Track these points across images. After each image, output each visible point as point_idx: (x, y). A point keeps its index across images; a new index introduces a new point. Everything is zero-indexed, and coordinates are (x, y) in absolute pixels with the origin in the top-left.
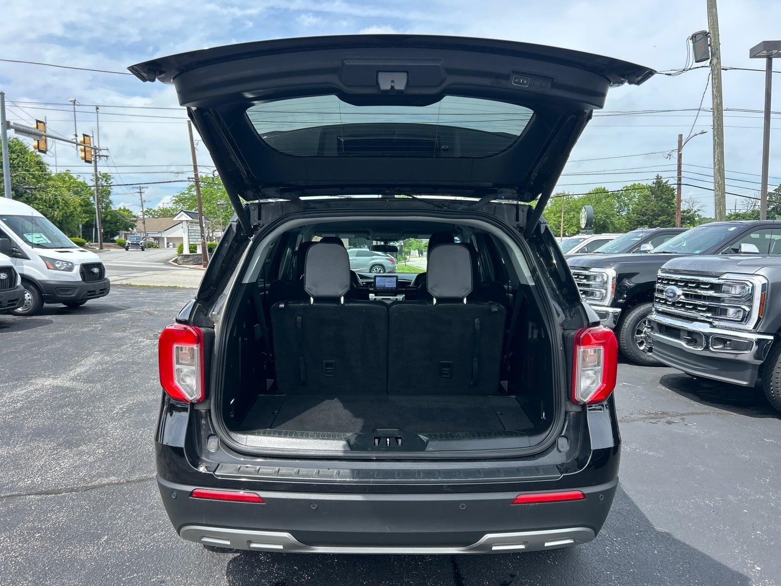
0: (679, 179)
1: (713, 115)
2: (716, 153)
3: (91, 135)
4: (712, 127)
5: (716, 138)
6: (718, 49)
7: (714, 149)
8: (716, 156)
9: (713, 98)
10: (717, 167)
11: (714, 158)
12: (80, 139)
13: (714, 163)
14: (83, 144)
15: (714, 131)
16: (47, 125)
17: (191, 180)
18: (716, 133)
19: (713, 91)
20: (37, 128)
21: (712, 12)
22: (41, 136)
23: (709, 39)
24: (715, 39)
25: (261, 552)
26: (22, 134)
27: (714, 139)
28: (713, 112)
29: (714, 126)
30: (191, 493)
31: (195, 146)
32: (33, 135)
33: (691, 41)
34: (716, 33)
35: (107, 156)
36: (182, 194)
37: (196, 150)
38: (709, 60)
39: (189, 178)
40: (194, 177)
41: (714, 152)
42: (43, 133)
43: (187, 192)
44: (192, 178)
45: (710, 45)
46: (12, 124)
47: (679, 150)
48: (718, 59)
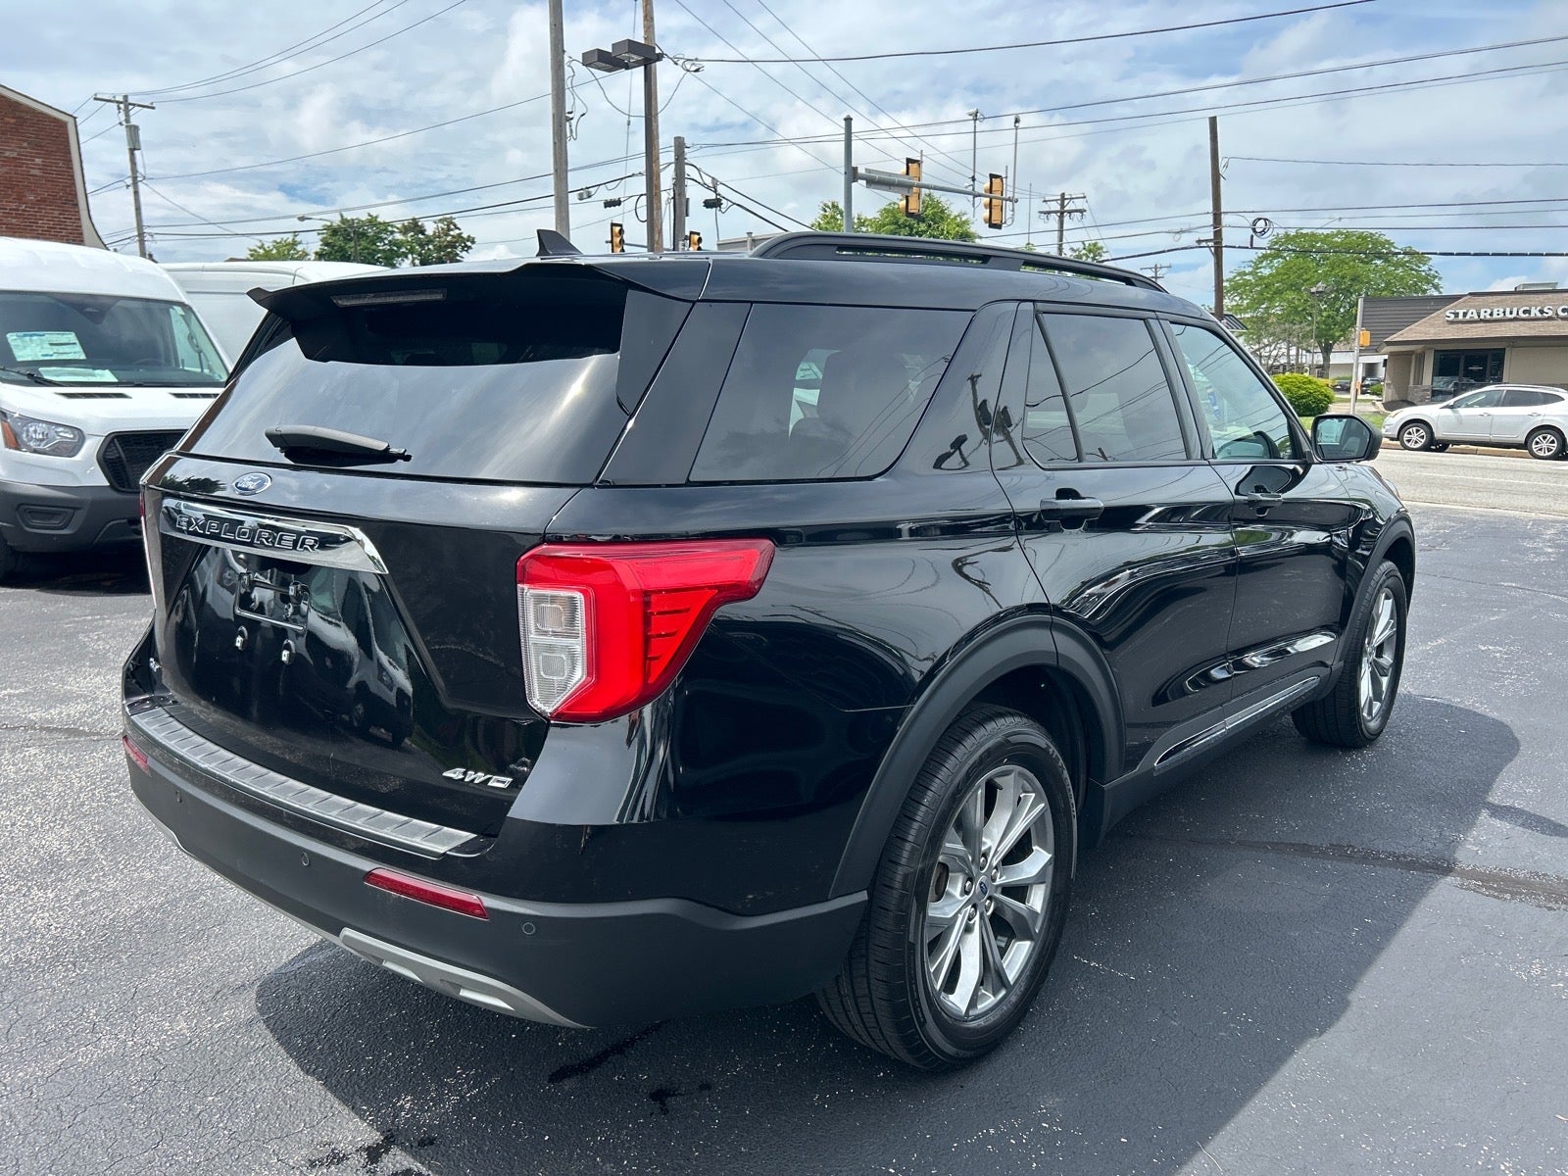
3: (1004, 176)
12: (983, 185)
14: (988, 194)
16: (923, 165)
17: (1204, 244)
20: (908, 173)
22: (910, 187)
26: (879, 187)
31: (1222, 170)
32: (896, 189)
35: (1082, 211)
36: (1239, 274)
37: (1222, 179)
39: (1199, 241)
40: (1212, 237)
42: (916, 182)
43: (1251, 269)
44: (1207, 241)
46: (861, 171)
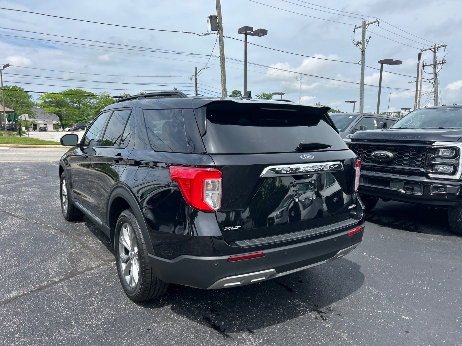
0: (197, 92)
1: (221, 60)
2: (223, 79)
4: (220, 66)
5: (222, 72)
6: (222, 26)
7: (222, 78)
8: (223, 82)
9: (220, 51)
10: (223, 87)
11: (222, 82)
13: (222, 85)
15: (221, 68)
18: (222, 70)
19: (220, 47)
21: (218, 6)
23: (217, 19)
24: (220, 20)
25: (259, 283)
27: (221, 72)
28: (221, 58)
29: (221, 65)
30: (228, 260)
33: (209, 19)
34: (221, 17)
38: (218, 31)
41: (222, 79)
45: (218, 23)
47: (196, 76)
48: (222, 31)
